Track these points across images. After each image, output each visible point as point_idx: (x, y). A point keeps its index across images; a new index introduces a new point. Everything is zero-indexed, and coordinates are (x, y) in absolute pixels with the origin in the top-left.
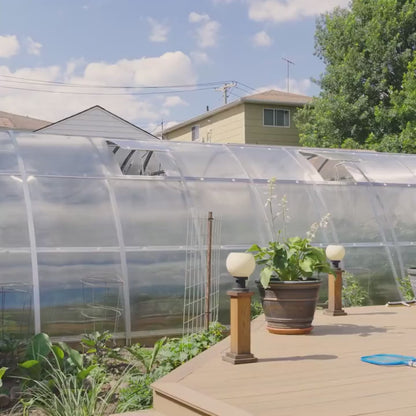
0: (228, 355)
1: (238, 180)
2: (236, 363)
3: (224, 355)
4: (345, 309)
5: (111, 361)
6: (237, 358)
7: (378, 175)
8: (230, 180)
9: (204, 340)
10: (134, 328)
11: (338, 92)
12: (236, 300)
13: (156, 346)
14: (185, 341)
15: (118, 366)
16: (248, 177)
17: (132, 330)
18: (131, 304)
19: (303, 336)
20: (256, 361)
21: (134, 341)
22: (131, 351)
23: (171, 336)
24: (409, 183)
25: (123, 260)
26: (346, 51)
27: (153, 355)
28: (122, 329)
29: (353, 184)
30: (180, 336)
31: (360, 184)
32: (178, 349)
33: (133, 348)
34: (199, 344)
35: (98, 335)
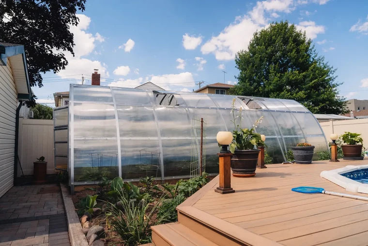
0: (218, 188)
1: (212, 108)
2: (224, 193)
3: (216, 189)
4: (266, 165)
5: (155, 191)
6: (224, 190)
7: (271, 107)
8: (208, 108)
9: (200, 180)
10: (166, 175)
11: (245, 82)
12: (223, 158)
13: (177, 184)
14: (190, 181)
15: (158, 194)
16: (216, 107)
17: (165, 176)
18: (164, 164)
19: (252, 178)
20: (234, 192)
21: (166, 181)
22: (164, 187)
23: (183, 179)
24: (285, 110)
25: (161, 145)
26: (248, 66)
27: (175, 188)
28: (160, 175)
29: (262, 111)
30: (189, 179)
31: (265, 111)
32: (187, 185)
33: (165, 185)
34: (198, 183)
35: (148, 178)
